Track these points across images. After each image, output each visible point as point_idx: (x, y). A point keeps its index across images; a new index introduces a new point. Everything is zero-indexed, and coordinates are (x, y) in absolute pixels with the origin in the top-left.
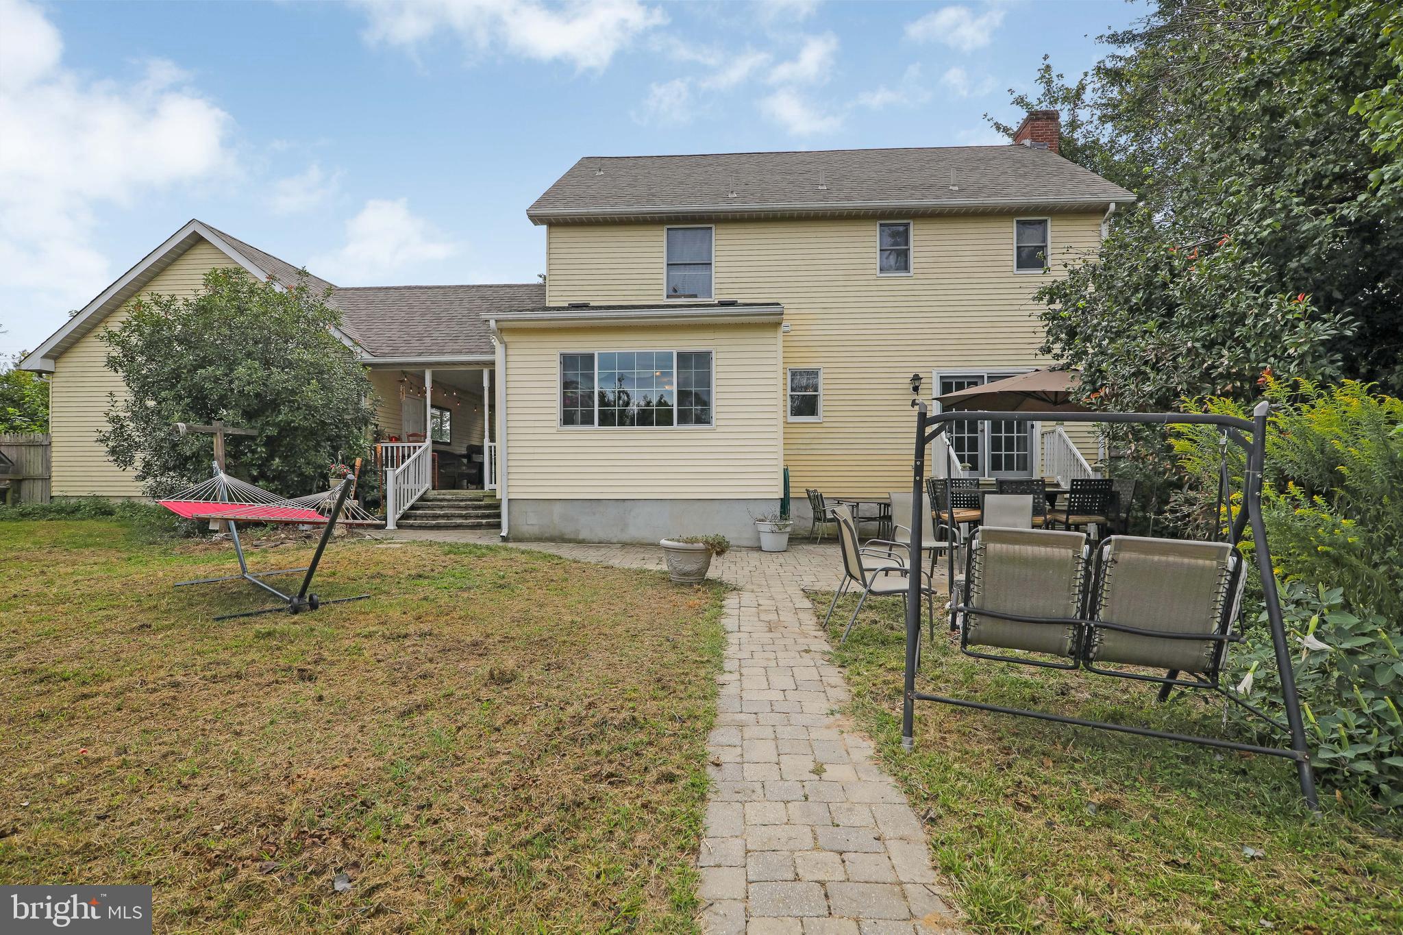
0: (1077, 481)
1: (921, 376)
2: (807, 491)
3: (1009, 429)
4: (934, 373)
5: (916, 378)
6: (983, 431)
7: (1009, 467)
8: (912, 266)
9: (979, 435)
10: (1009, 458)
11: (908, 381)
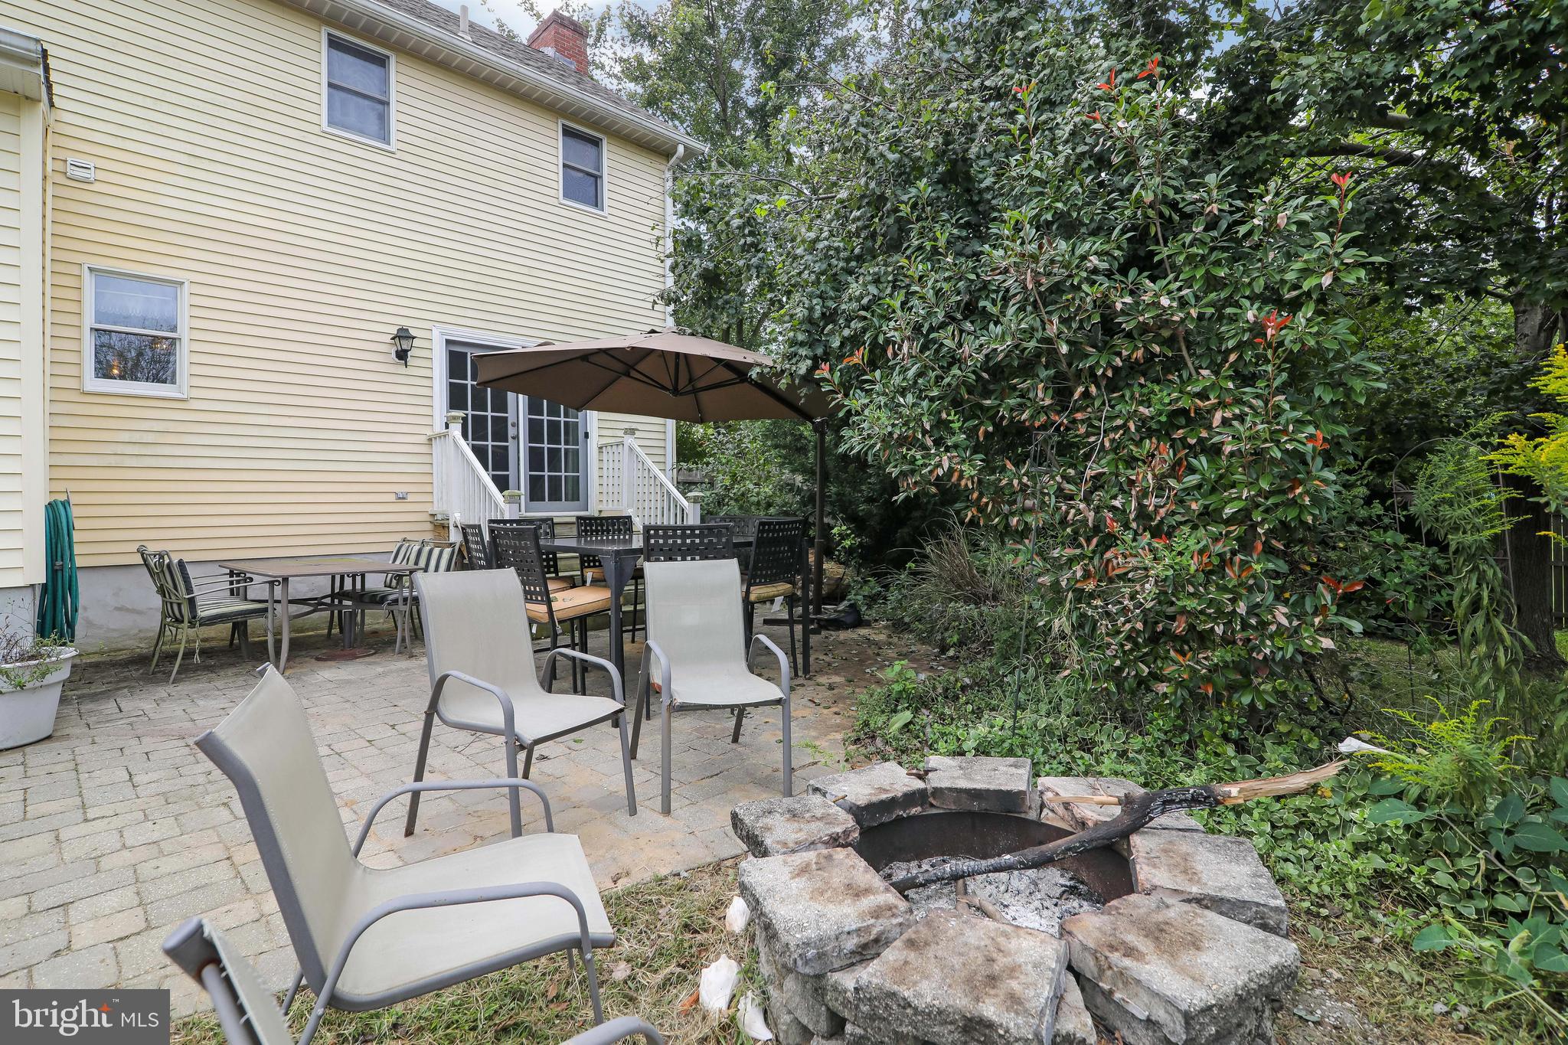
0: (657, 528)
1: (413, 332)
2: (142, 552)
3: (554, 438)
4: (436, 333)
5: (403, 335)
6: (516, 438)
7: (555, 496)
8: (394, 136)
9: (511, 444)
10: (555, 482)
11: (388, 339)
